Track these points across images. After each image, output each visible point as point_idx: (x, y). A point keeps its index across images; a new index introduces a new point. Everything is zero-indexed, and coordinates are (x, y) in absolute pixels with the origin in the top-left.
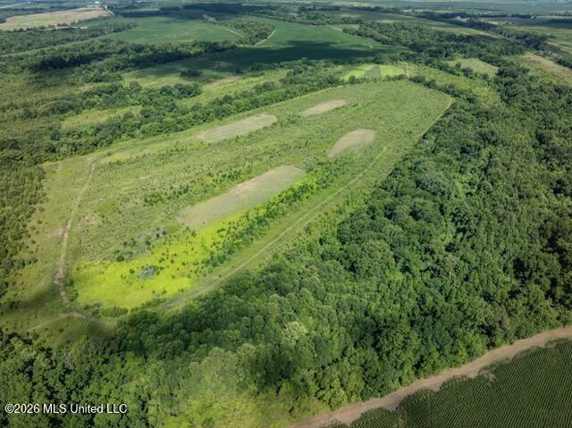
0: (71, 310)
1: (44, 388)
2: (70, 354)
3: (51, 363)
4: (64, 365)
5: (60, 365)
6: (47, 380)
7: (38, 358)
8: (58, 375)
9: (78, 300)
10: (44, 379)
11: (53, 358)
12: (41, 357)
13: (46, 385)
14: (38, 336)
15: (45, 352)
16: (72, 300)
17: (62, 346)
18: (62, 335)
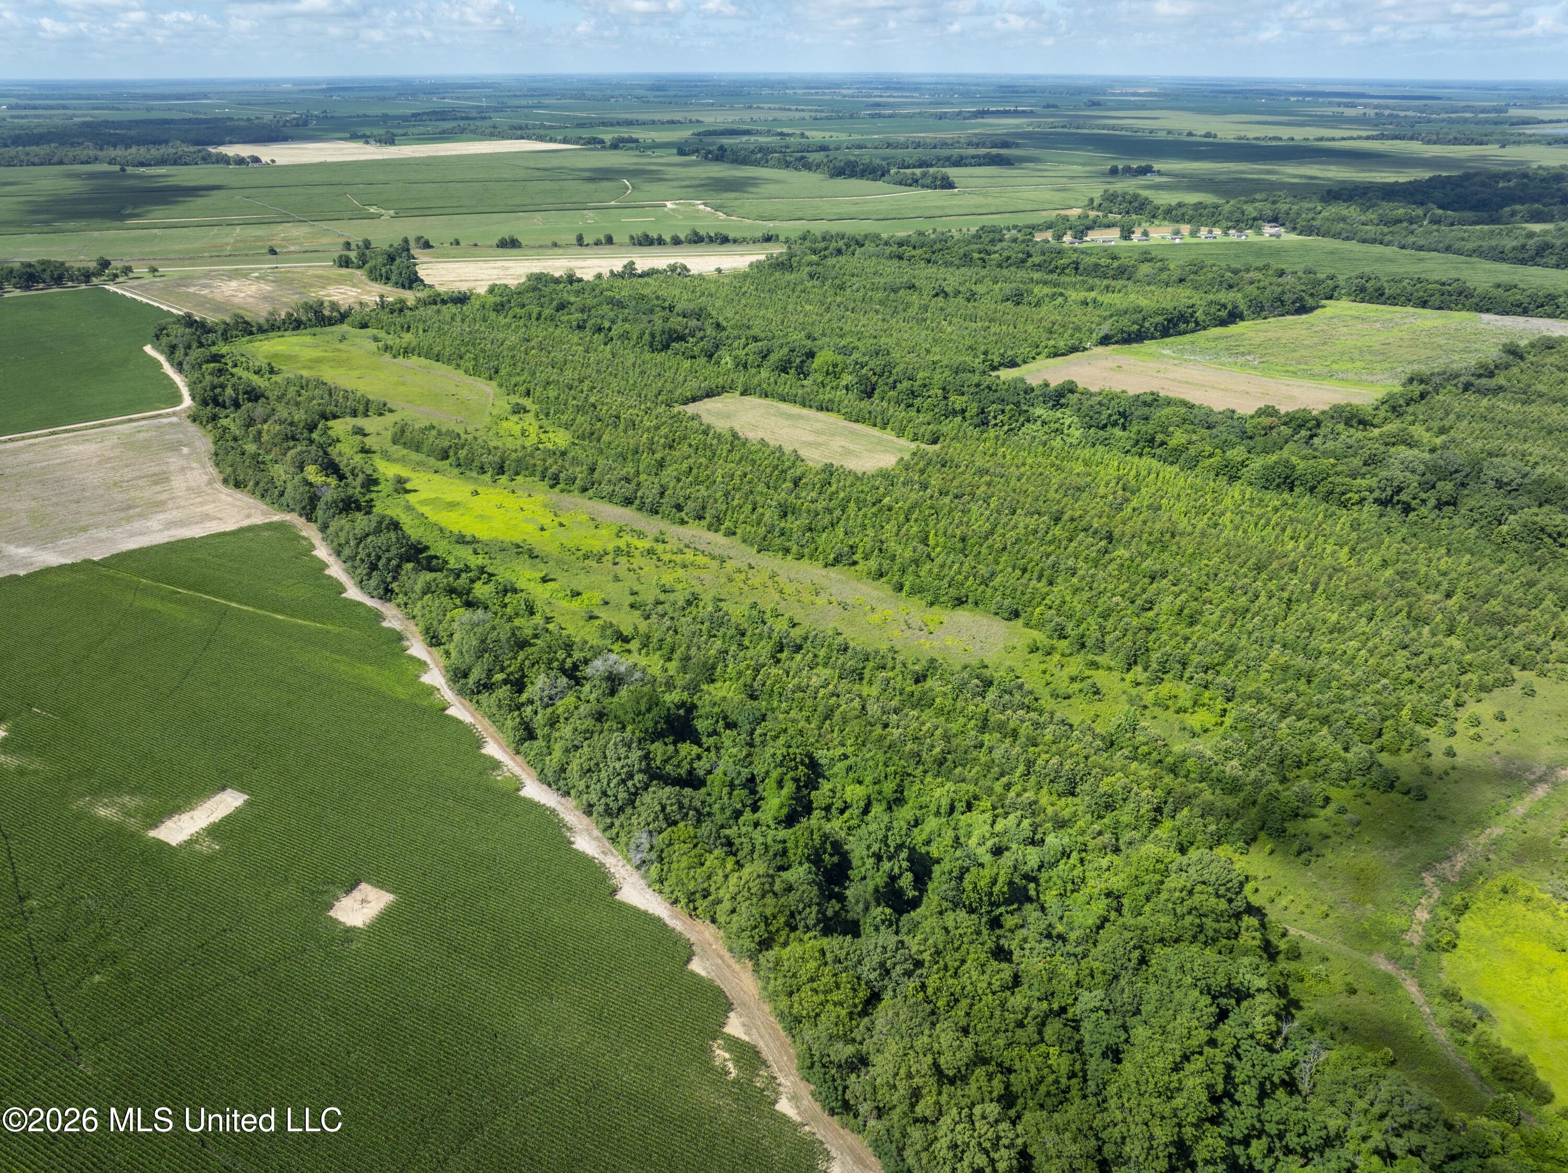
0: (1410, 965)
1: (1220, 1069)
2: (1324, 1055)
3: (1274, 1035)
4: (1295, 1064)
5: (1287, 1056)
6: (1239, 1057)
7: (1260, 998)
8: (1264, 1073)
9: (1447, 959)
10: (1235, 1052)
11: (1286, 1029)
12: (1265, 1003)
13: (1229, 1067)
14: (1298, 957)
15: (1284, 1001)
16: (1429, 948)
17: (1324, 1023)
18: (1344, 999)
